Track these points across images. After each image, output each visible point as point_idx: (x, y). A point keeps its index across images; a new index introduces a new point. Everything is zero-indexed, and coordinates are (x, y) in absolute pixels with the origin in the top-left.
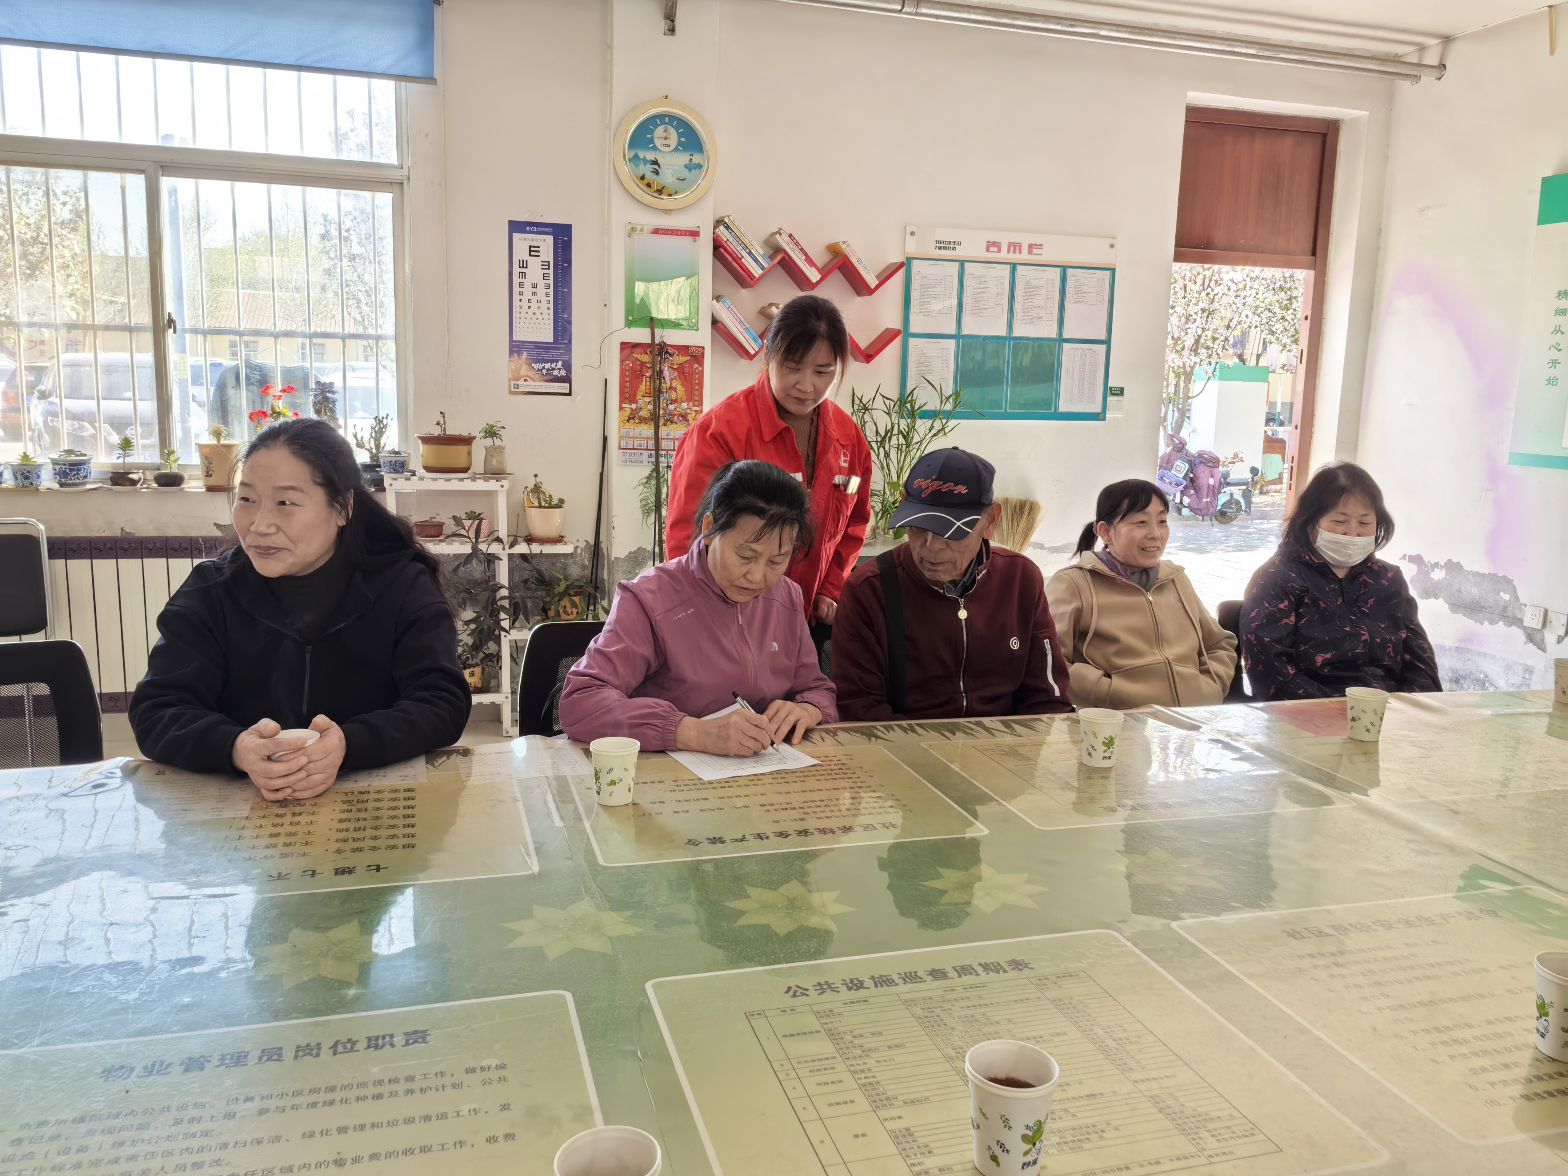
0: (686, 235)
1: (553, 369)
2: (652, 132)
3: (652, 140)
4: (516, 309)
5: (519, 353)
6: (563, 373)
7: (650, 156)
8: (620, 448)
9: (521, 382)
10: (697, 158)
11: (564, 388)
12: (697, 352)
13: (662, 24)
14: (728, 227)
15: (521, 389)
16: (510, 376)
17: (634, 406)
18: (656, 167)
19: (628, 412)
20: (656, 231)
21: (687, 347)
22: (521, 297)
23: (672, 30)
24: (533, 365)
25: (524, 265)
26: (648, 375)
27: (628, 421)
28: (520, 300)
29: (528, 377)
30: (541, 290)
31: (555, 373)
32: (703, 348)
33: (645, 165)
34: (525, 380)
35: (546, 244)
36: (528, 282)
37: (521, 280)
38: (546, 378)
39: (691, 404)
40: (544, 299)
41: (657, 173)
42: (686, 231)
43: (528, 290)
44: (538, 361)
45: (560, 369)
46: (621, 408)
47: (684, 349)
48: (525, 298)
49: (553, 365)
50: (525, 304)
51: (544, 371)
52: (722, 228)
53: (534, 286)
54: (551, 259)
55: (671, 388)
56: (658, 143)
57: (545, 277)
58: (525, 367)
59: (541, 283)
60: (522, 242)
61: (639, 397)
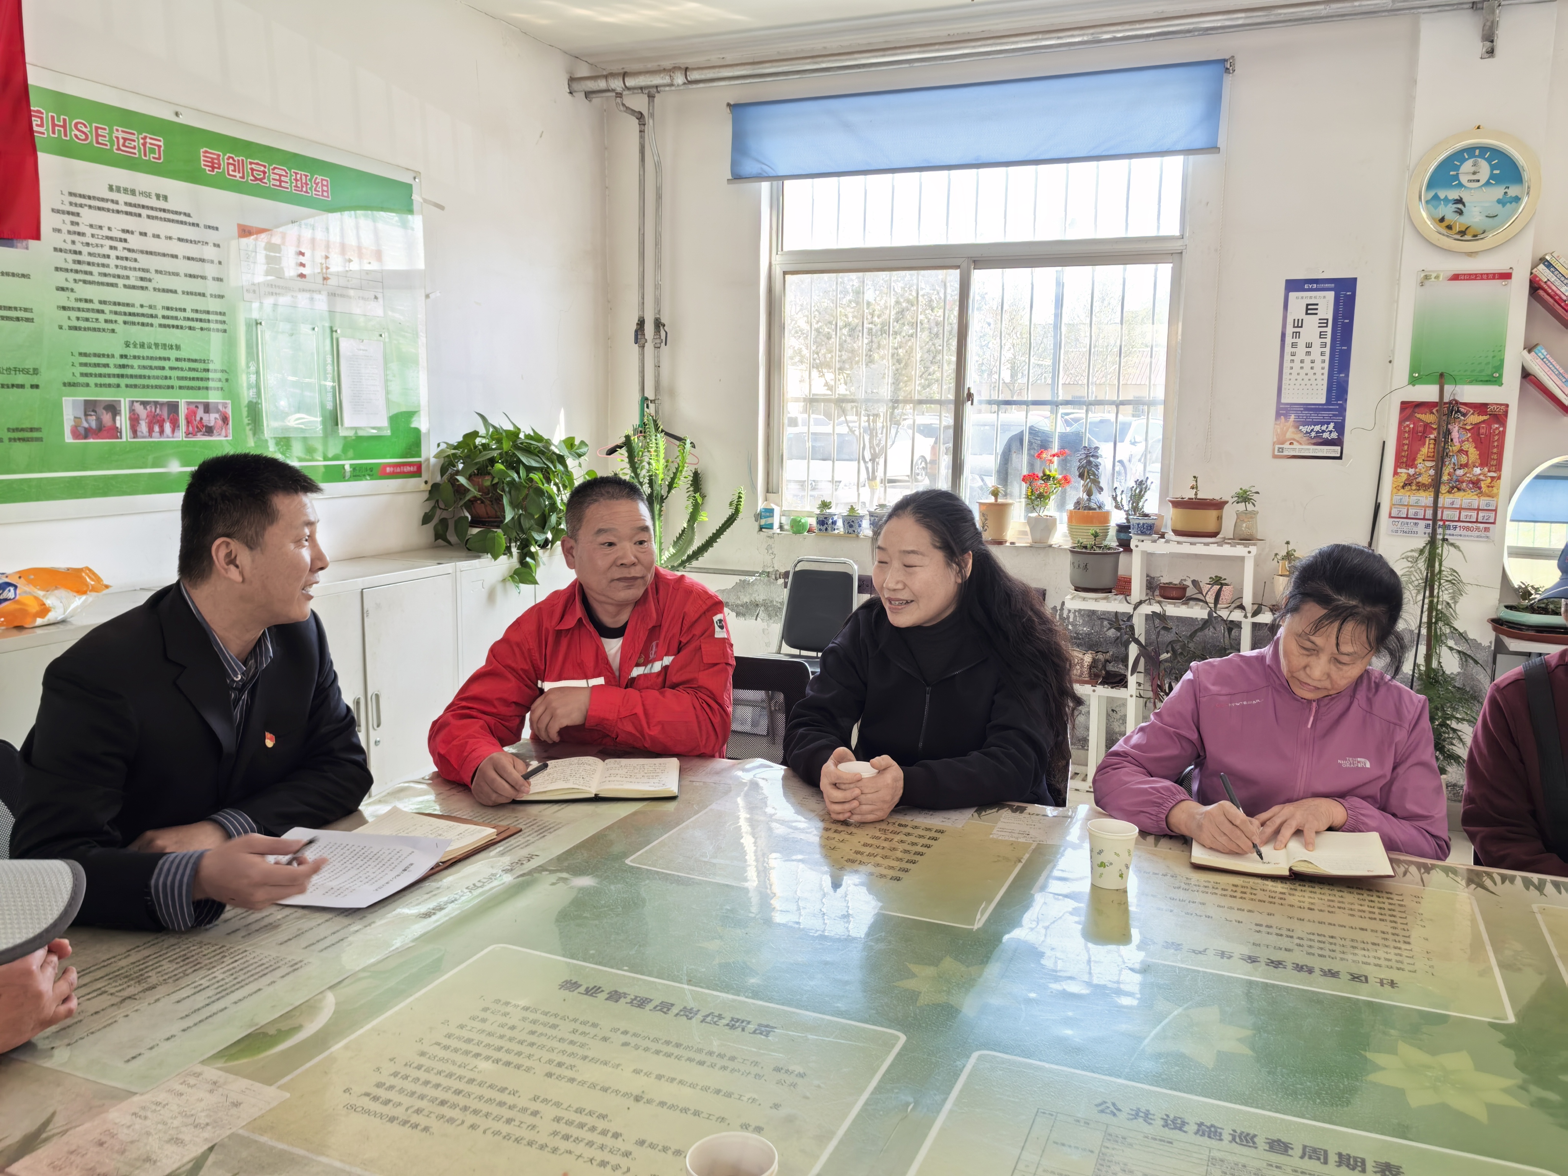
0: (1494, 278)
1: (1323, 432)
2: (1457, 168)
3: (1456, 177)
4: (1286, 371)
5: (1287, 416)
6: (1334, 435)
7: (1453, 194)
8: (1390, 517)
9: (1286, 446)
10: (1513, 191)
11: (1334, 451)
12: (1500, 411)
13: (1480, 47)
14: (1549, 265)
15: (1286, 453)
16: (1275, 440)
17: (1411, 471)
18: (1460, 206)
19: (1404, 477)
20: (1456, 277)
21: (1485, 405)
22: (1293, 358)
23: (1491, 52)
24: (1301, 427)
25: (1299, 324)
26: (1432, 436)
27: (1403, 487)
28: (1292, 361)
29: (1294, 439)
30: (1316, 350)
31: (1326, 435)
32: (1507, 406)
33: (1446, 205)
34: (1291, 444)
35: (1326, 301)
36: (1301, 342)
37: (1294, 340)
38: (1314, 441)
39: (1486, 469)
40: (1318, 358)
41: (1460, 212)
42: (1494, 274)
43: (1301, 350)
44: (1305, 424)
45: (1331, 432)
46: (1396, 473)
47: (1481, 408)
48: (1297, 359)
49: (1324, 428)
50: (1297, 365)
51: (1313, 434)
52: (1541, 267)
53: (1309, 345)
54: (1330, 317)
55: (1461, 451)
56: (1464, 179)
57: (1322, 335)
58: (1291, 430)
59: (1317, 342)
60: (1299, 301)
61: (1419, 461)
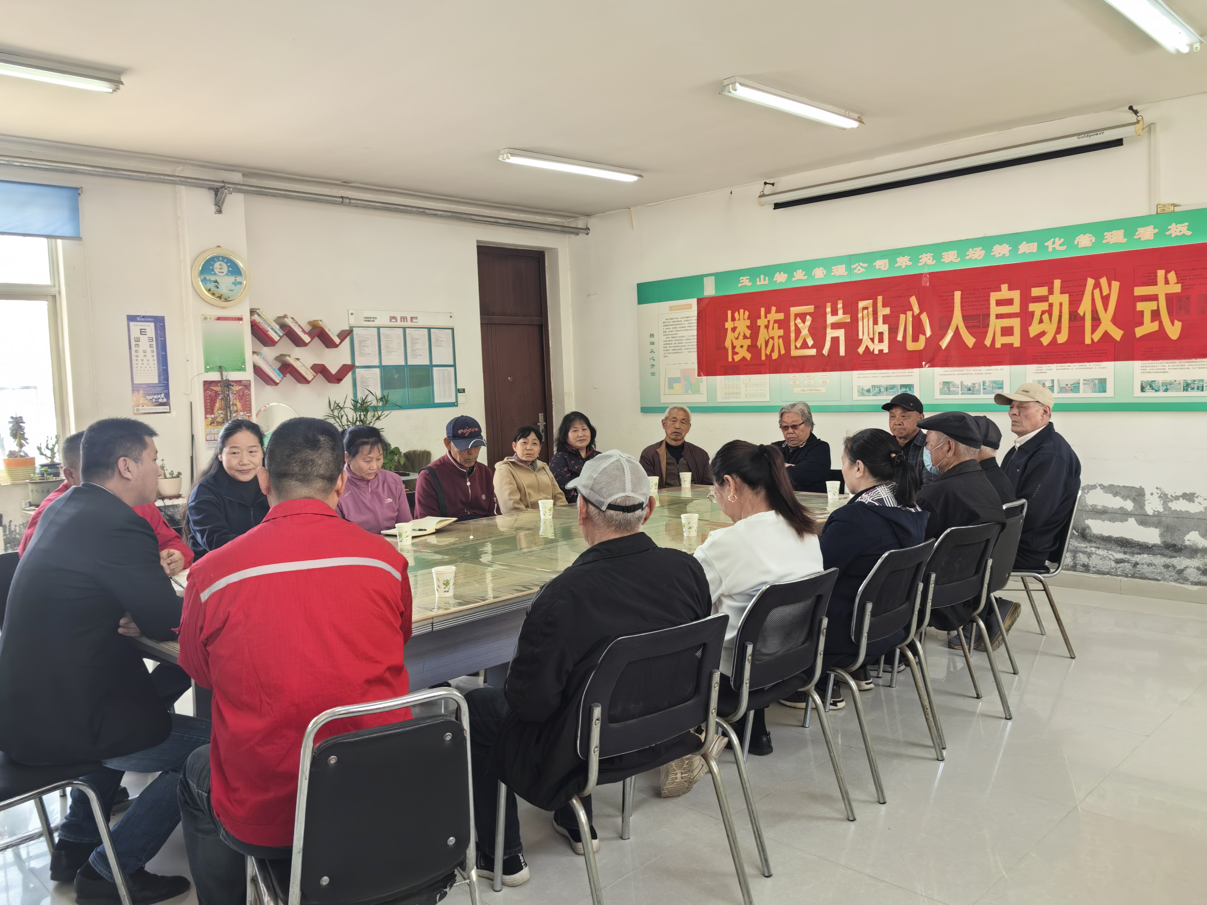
0: (235, 320)
1: (159, 398)
2: (213, 265)
3: (213, 270)
4: (134, 365)
5: (138, 391)
6: (165, 400)
7: (213, 278)
8: (207, 441)
9: (140, 407)
10: (239, 279)
11: (167, 409)
12: (246, 383)
13: (213, 208)
14: (259, 315)
15: (140, 412)
16: (134, 405)
17: (213, 416)
18: (216, 284)
19: (210, 419)
20: (219, 319)
21: (240, 381)
22: (137, 358)
23: (220, 211)
24: (147, 397)
25: (138, 340)
26: (220, 398)
27: (210, 425)
28: (137, 360)
29: (145, 404)
30: (149, 354)
31: (160, 400)
32: (250, 381)
33: (210, 283)
34: (143, 406)
35: (150, 328)
36: (140, 350)
37: (136, 349)
38: (155, 404)
40: (151, 359)
41: (217, 287)
42: (235, 318)
43: (141, 354)
44: (149, 395)
45: (163, 398)
46: (206, 418)
48: (139, 359)
49: (159, 396)
50: (140, 362)
51: (154, 400)
52: (256, 316)
53: (145, 352)
54: (154, 336)
55: (233, 404)
56: (217, 271)
57: (151, 346)
58: (142, 398)
59: (149, 350)
60: (135, 327)
61: (216, 410)
